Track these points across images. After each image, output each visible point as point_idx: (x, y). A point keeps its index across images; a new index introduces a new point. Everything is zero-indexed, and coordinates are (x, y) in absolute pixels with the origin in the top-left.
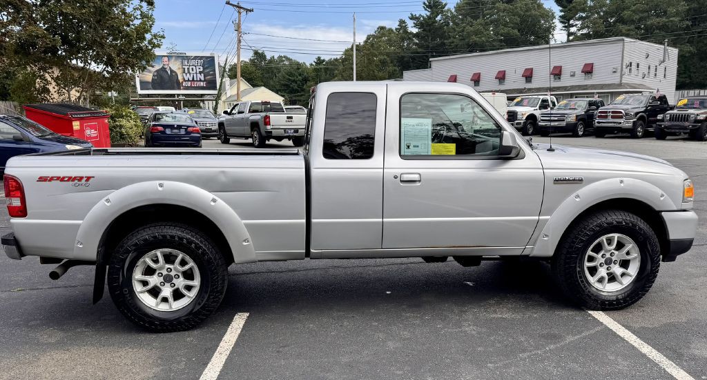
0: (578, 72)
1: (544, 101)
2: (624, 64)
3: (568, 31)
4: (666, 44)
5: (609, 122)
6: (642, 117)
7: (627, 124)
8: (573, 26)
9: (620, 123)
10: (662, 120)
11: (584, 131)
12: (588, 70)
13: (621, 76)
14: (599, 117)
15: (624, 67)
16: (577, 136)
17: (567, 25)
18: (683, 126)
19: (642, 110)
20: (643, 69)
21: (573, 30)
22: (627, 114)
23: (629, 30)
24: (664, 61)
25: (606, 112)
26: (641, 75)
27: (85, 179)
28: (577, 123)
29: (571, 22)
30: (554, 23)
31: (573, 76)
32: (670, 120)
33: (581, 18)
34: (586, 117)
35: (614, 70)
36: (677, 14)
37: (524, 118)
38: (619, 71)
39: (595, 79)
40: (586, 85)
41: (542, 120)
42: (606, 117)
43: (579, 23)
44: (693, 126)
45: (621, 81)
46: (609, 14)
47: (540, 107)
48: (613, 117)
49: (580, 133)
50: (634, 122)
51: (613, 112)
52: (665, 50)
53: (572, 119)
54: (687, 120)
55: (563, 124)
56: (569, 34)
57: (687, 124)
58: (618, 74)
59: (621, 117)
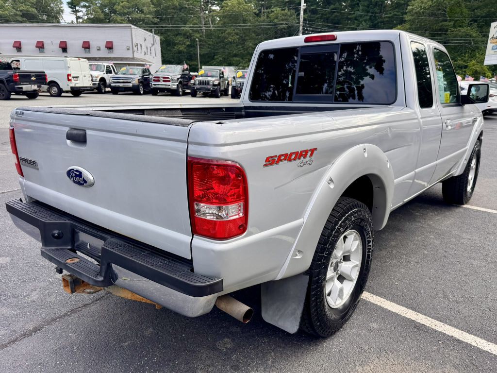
0: (103, 47)
1: (108, 67)
2: (134, 45)
3: (76, 15)
4: (153, 32)
5: (162, 84)
6: (180, 81)
7: (173, 86)
8: (79, 12)
9: (169, 85)
10: (194, 84)
11: (144, 91)
12: (110, 46)
13: (133, 52)
14: (154, 80)
15: (134, 46)
16: (139, 94)
17: (74, 10)
18: (207, 88)
19: (179, 76)
20: (144, 49)
21: (79, 14)
22: (172, 80)
23: (121, 20)
24: (153, 45)
25: (159, 77)
26: (143, 54)
27: (309, 153)
28: (139, 85)
29: (77, 8)
30: (62, 7)
31: (99, 50)
32: (199, 84)
33: (84, 6)
34: (143, 80)
35: (128, 48)
36: (150, 13)
37: (98, 80)
38: (131, 48)
39: (116, 54)
40: (110, 58)
41: (114, 82)
42: (159, 81)
43: (84, 10)
44: (213, 88)
45: (133, 56)
46: (103, 6)
47: (106, 72)
48: (164, 81)
49: (142, 92)
50: (177, 85)
51: (164, 78)
52: (153, 37)
53: (135, 82)
54: (209, 85)
55: (130, 85)
56: (78, 18)
57: (209, 87)
58: (131, 51)
59: (169, 81)
